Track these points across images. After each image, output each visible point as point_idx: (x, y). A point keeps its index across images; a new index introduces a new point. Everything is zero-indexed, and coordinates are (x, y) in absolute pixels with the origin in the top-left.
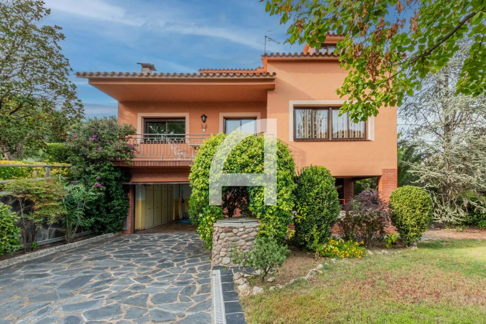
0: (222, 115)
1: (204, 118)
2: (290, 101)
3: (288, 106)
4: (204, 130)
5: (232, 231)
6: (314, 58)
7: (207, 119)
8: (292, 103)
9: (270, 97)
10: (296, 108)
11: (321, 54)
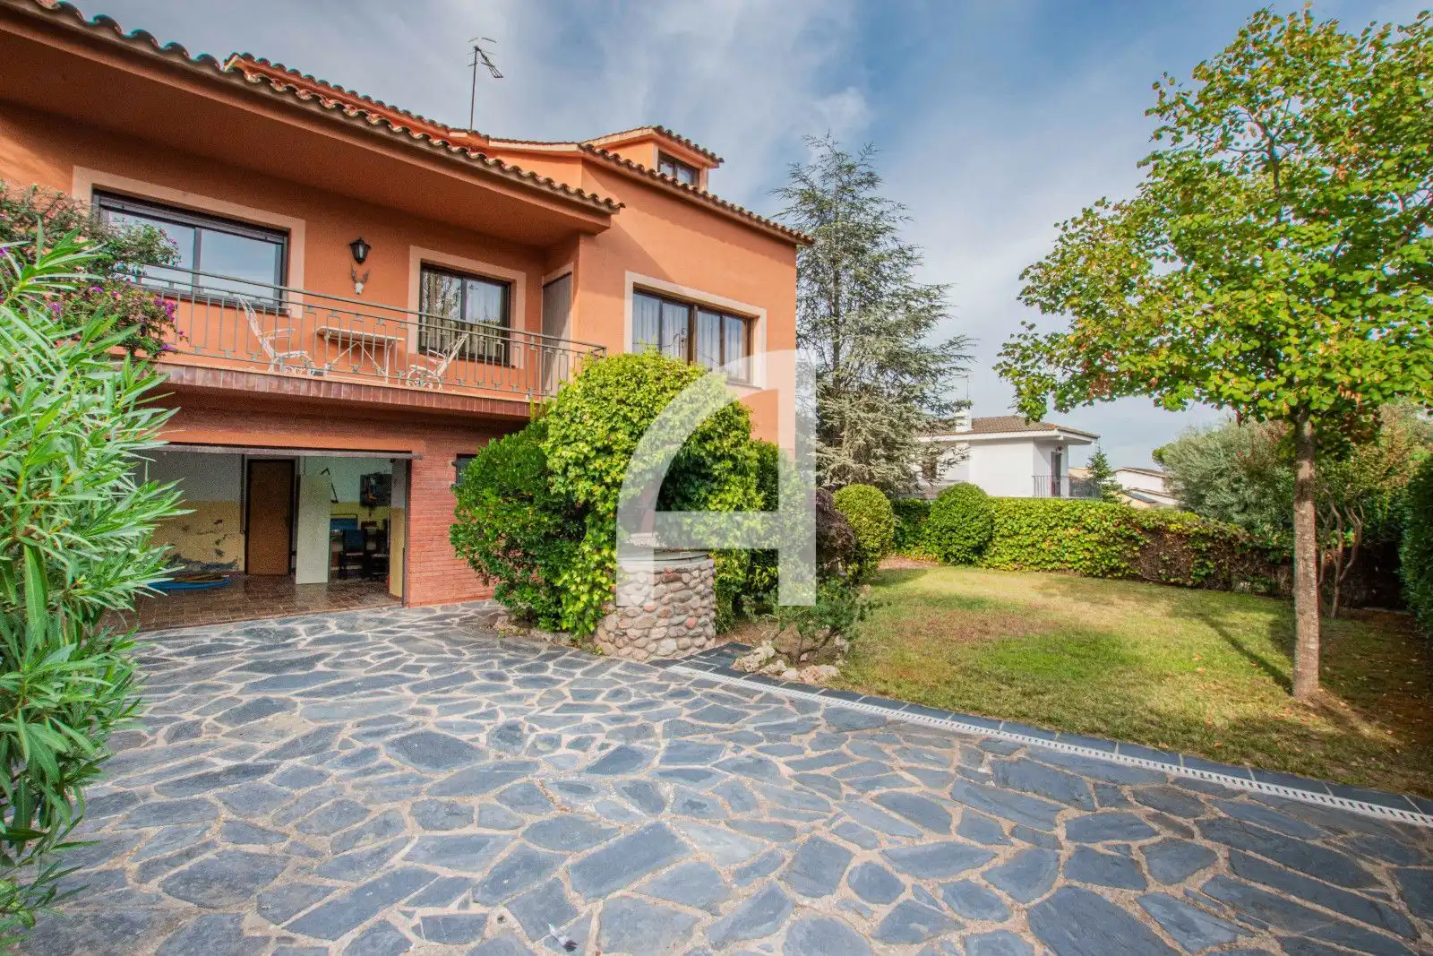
0: (417, 254)
1: (361, 250)
2: (627, 273)
3: (623, 283)
4: (359, 287)
5: (679, 579)
6: (681, 193)
7: (370, 253)
8: (632, 278)
9: (585, 249)
10: (640, 290)
11: (663, 176)
